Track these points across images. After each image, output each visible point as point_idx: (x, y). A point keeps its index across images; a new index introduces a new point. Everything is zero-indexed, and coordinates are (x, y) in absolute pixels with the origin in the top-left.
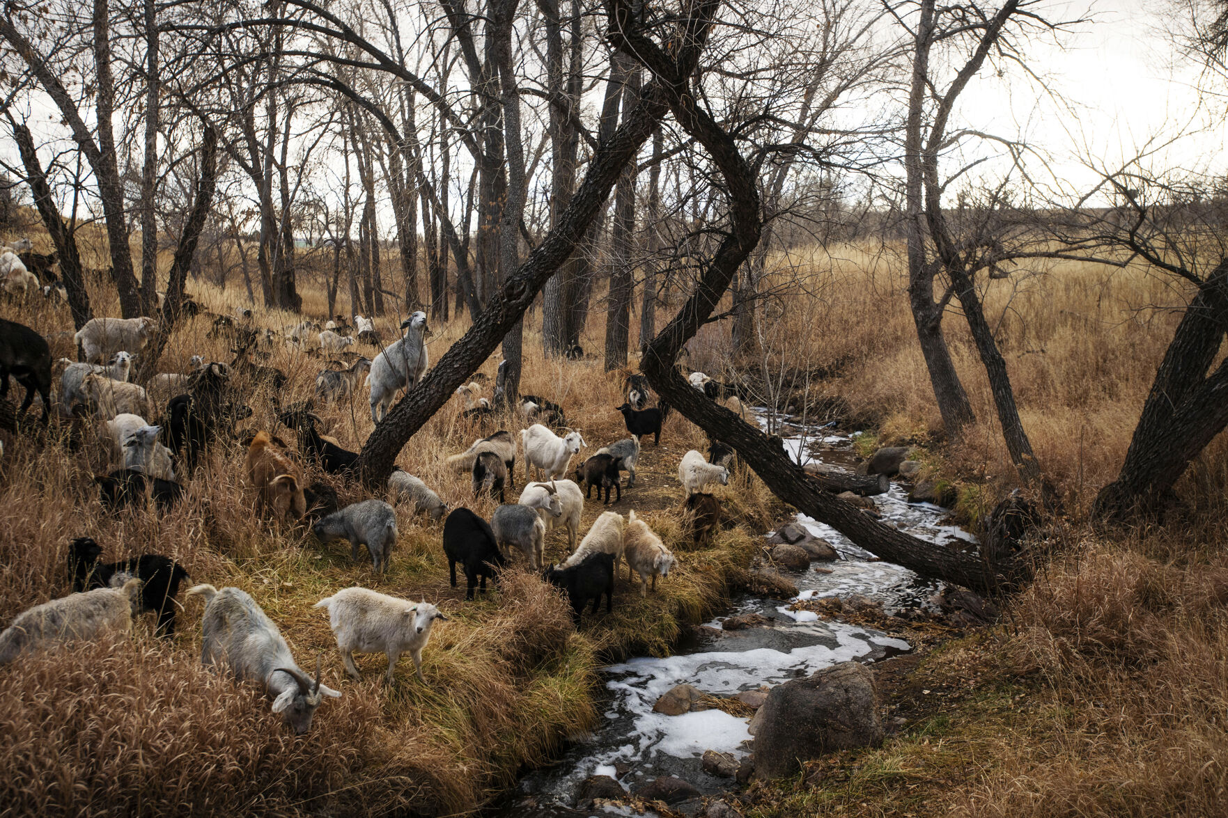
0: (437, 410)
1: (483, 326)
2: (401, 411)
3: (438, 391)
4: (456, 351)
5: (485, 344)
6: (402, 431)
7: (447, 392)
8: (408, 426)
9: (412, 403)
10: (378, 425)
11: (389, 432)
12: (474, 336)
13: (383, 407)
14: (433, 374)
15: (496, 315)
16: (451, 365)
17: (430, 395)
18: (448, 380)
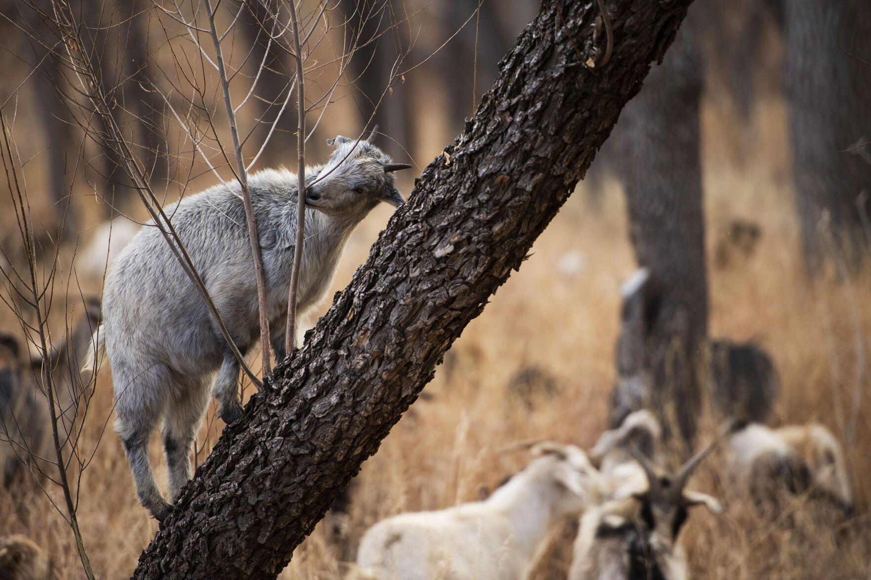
0: (383, 431)
1: (531, 86)
2: (249, 448)
3: (381, 358)
4: (439, 194)
5: (545, 152)
6: (258, 525)
7: (418, 356)
8: (279, 506)
9: (288, 414)
10: (163, 514)
11: (211, 536)
12: (501, 129)
13: (171, 446)
14: (359, 291)
15: (578, 36)
16: (422, 249)
17: (354, 374)
18: (415, 310)
